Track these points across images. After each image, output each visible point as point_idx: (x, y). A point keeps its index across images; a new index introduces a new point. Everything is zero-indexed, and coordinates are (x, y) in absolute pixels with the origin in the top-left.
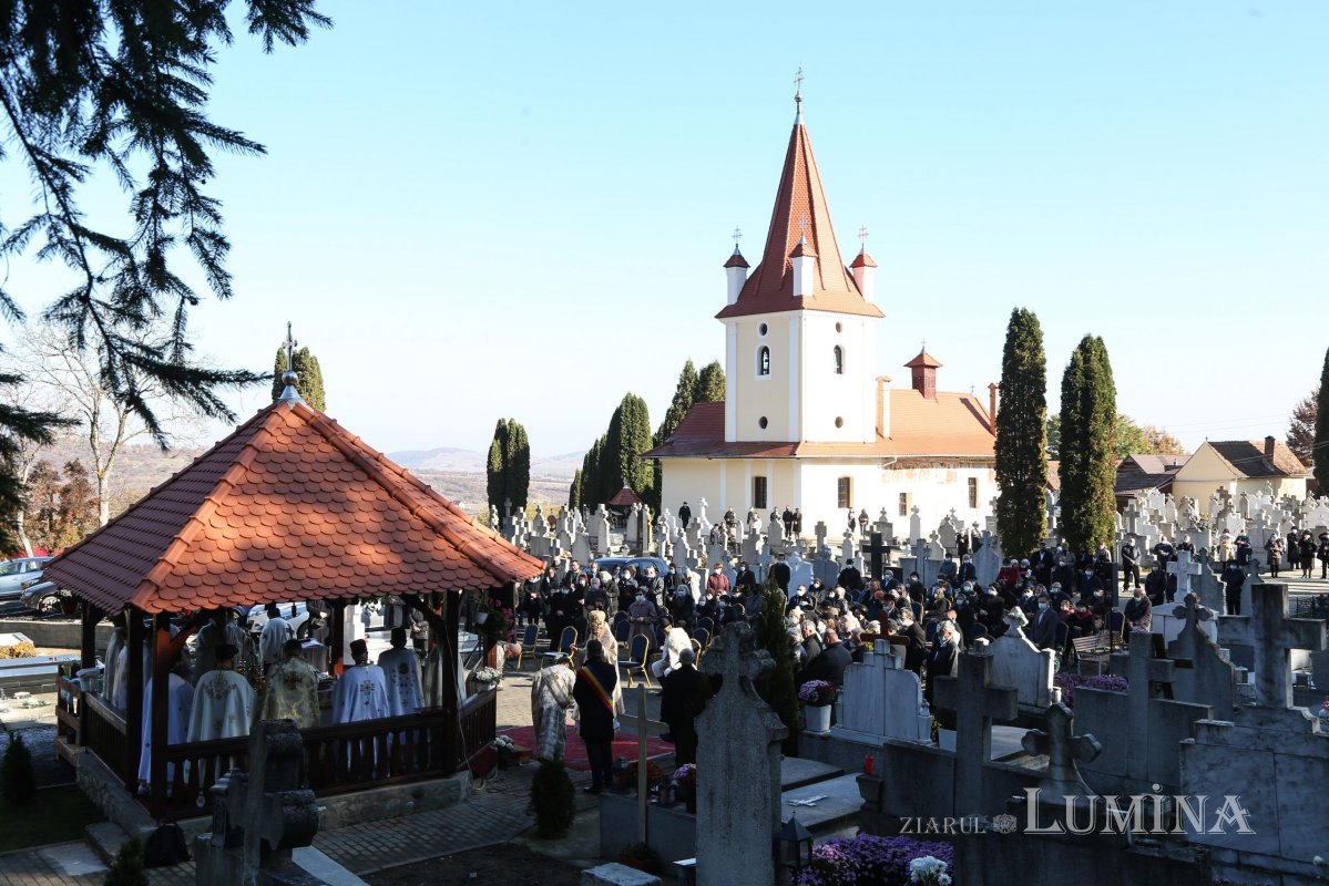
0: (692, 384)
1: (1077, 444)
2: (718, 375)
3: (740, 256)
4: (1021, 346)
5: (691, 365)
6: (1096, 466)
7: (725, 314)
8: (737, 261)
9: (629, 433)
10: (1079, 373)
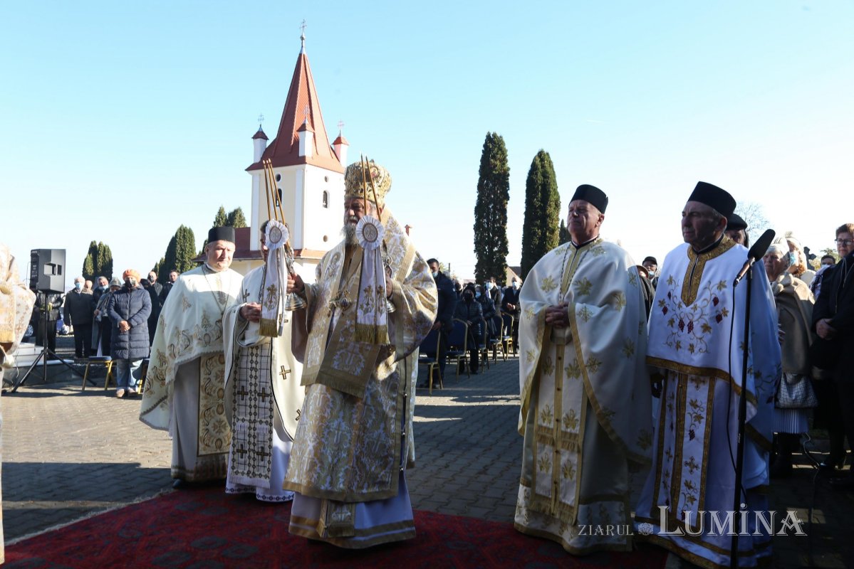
0: (224, 221)
1: (538, 222)
2: (240, 216)
3: (262, 132)
4: (494, 157)
5: (223, 209)
6: (550, 238)
7: (251, 168)
8: (260, 135)
9: (182, 250)
10: (539, 174)
